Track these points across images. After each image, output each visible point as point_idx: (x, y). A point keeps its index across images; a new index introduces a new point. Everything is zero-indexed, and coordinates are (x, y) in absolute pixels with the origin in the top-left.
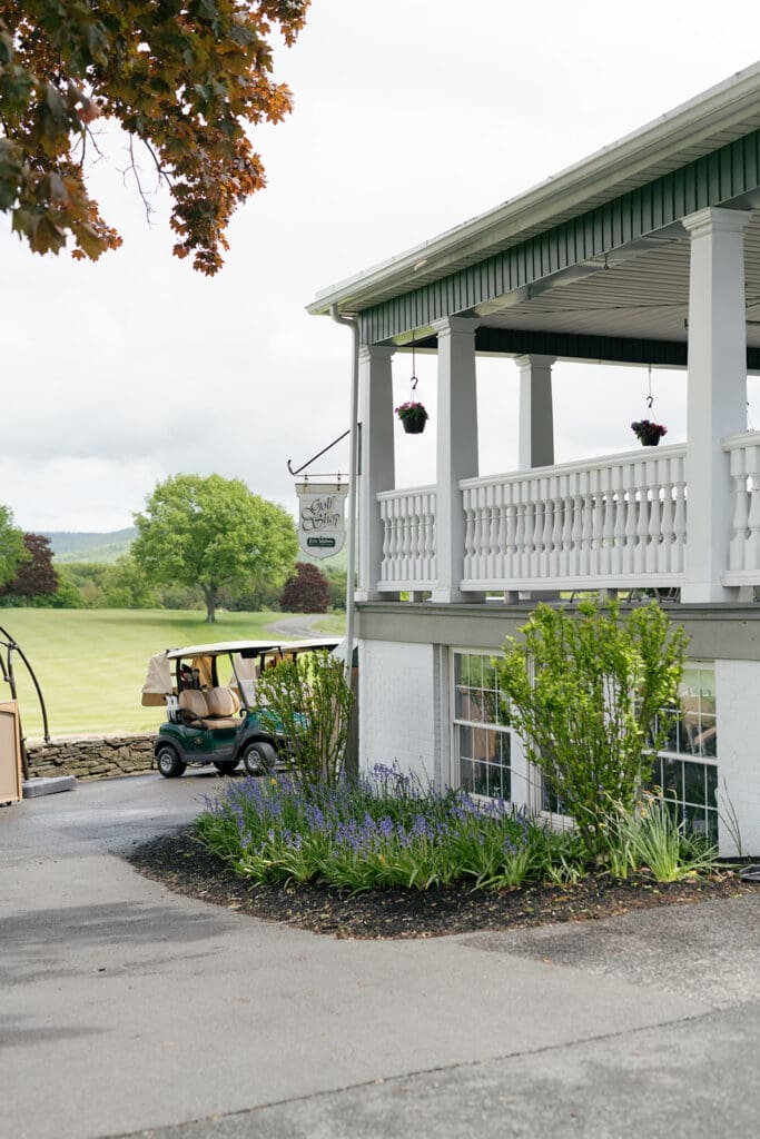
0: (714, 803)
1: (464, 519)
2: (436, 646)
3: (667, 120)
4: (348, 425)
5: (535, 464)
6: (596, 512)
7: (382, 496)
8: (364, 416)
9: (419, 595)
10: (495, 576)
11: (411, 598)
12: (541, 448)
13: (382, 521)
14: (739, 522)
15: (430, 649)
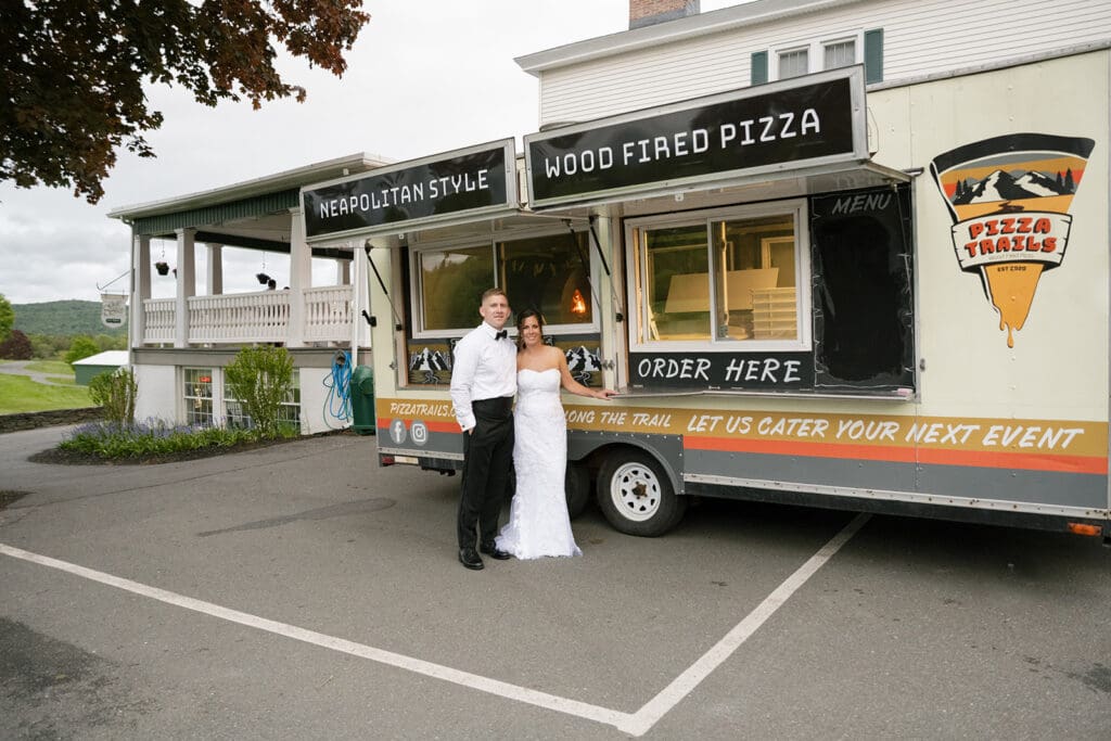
0: (298, 419)
1: (190, 313)
2: (176, 366)
3: (285, 175)
4: (129, 268)
5: (214, 293)
6: (252, 312)
7: (146, 301)
8: (137, 266)
9: (166, 345)
10: (205, 337)
11: (162, 346)
12: (217, 286)
13: (146, 313)
14: (309, 318)
15: (173, 368)
